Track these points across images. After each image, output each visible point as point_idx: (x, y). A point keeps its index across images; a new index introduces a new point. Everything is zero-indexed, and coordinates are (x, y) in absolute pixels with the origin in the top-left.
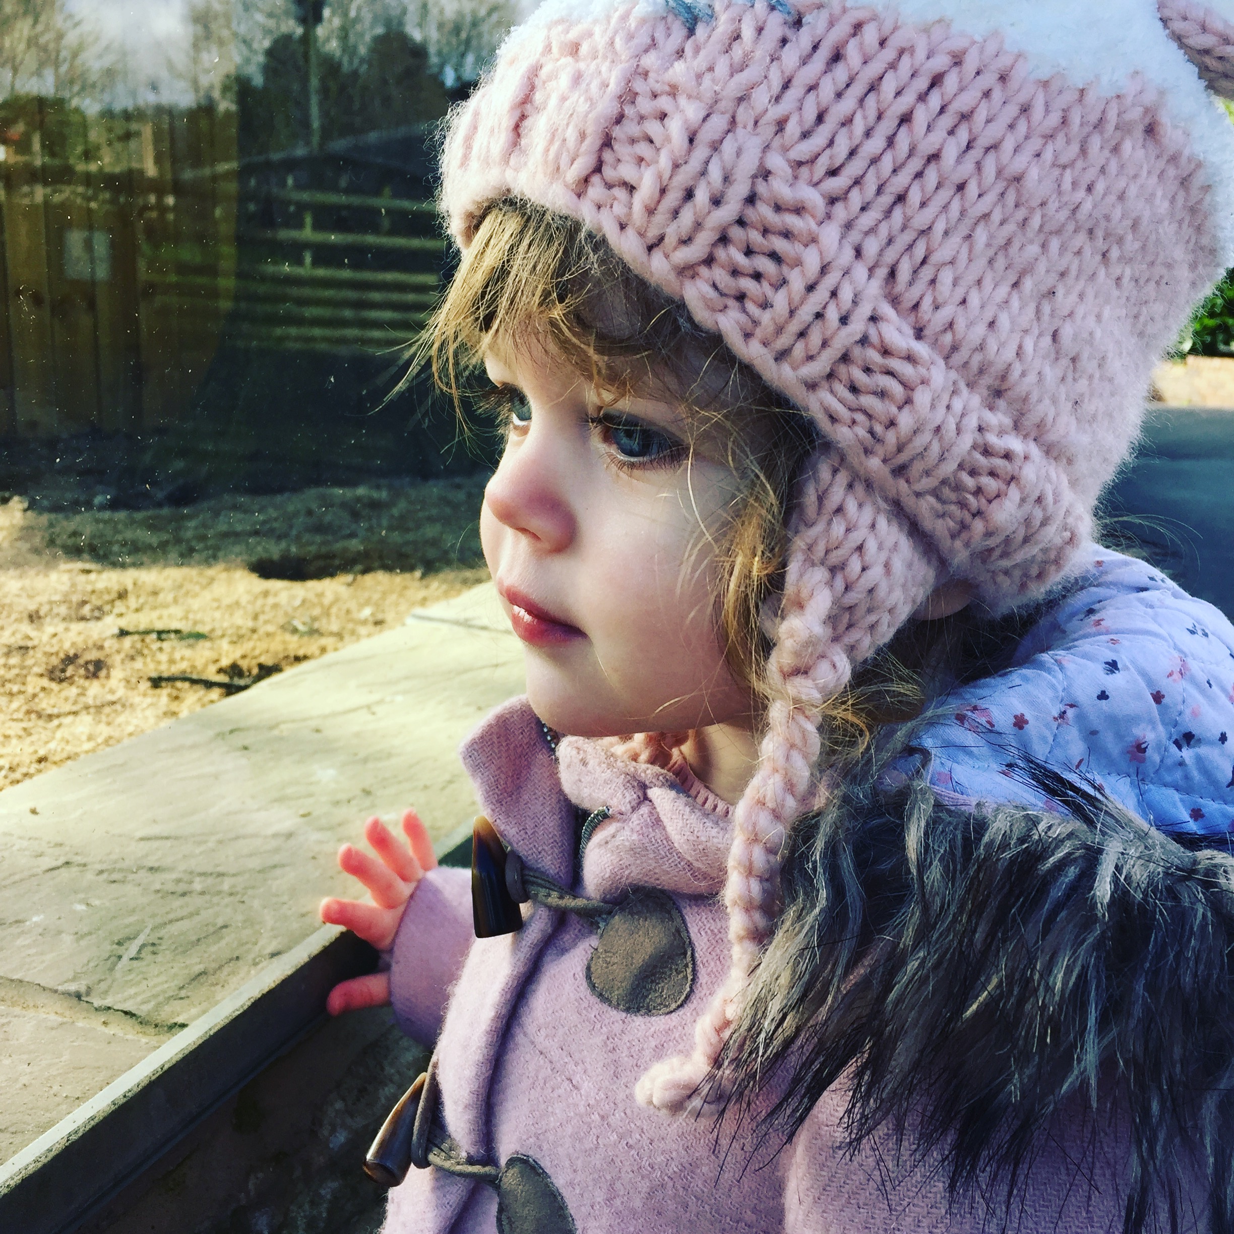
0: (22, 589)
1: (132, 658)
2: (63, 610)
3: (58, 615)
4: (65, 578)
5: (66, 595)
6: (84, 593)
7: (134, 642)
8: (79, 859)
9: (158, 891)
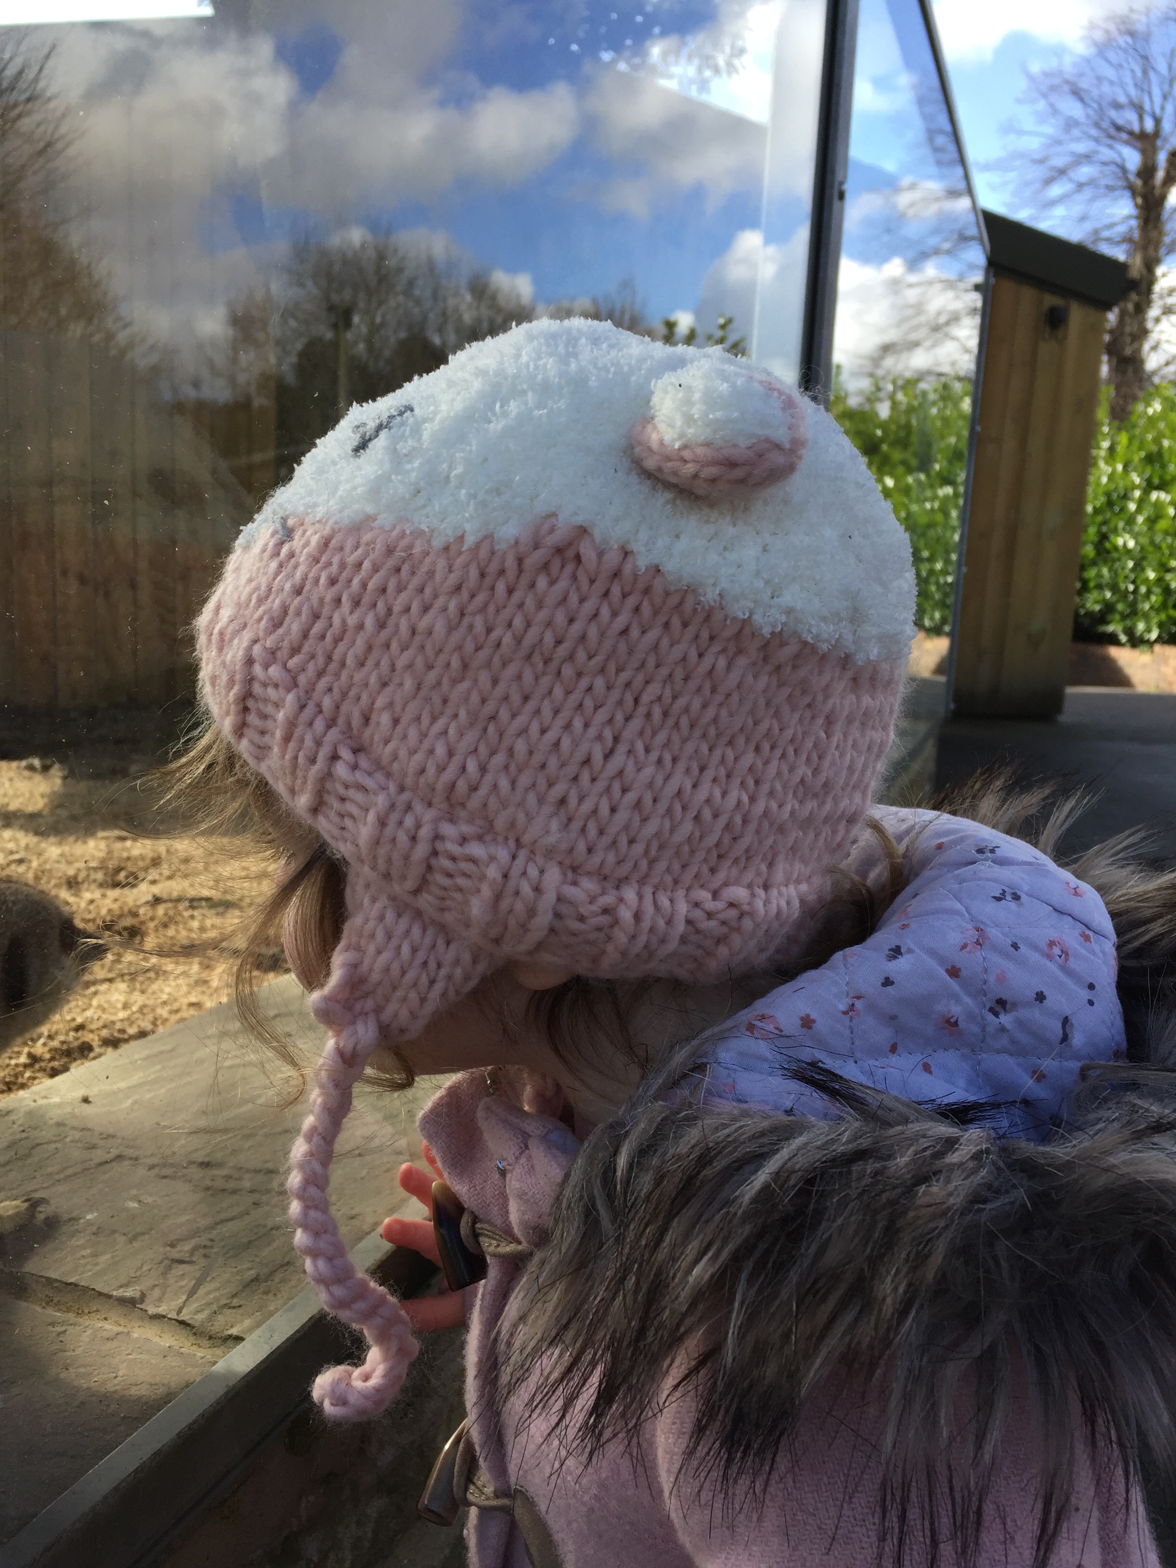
0: (62, 855)
1: (165, 926)
2: (100, 876)
3: (95, 881)
4: (102, 845)
5: (103, 861)
6: (121, 859)
7: (167, 909)
8: (130, 1152)
9: (208, 1189)
